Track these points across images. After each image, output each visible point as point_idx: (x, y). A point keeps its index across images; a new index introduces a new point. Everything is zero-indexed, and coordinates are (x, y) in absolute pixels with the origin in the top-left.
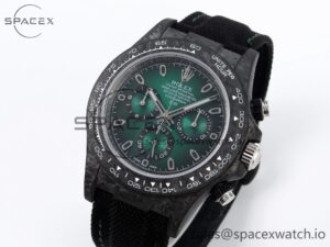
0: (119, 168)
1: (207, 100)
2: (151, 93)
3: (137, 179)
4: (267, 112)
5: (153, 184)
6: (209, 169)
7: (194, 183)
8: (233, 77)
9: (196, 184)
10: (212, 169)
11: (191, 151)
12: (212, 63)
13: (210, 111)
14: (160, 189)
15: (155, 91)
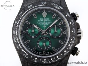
0: (36, 59)
1: (57, 20)
2: (35, 26)
3: (45, 60)
4: (78, 16)
5: (52, 59)
6: (69, 45)
7: (66, 52)
8: (62, 9)
9: (67, 52)
10: (70, 44)
11: (59, 41)
12: (52, 6)
13: (59, 24)
14: (55, 60)
15: (36, 25)
